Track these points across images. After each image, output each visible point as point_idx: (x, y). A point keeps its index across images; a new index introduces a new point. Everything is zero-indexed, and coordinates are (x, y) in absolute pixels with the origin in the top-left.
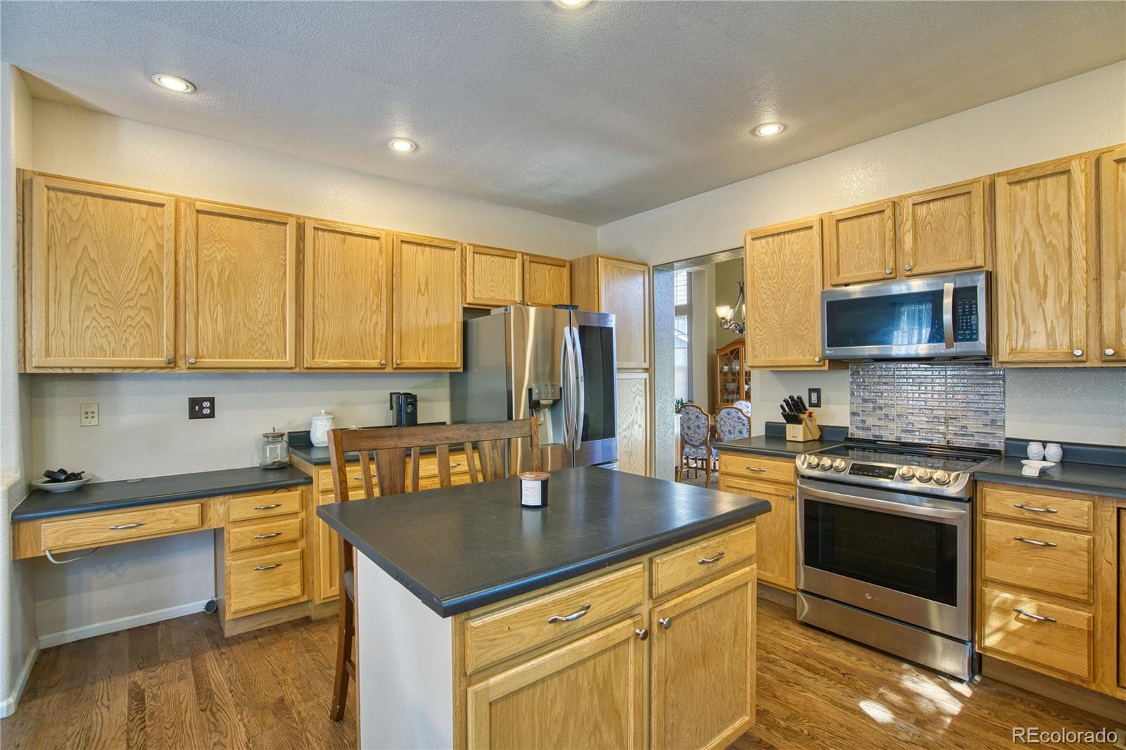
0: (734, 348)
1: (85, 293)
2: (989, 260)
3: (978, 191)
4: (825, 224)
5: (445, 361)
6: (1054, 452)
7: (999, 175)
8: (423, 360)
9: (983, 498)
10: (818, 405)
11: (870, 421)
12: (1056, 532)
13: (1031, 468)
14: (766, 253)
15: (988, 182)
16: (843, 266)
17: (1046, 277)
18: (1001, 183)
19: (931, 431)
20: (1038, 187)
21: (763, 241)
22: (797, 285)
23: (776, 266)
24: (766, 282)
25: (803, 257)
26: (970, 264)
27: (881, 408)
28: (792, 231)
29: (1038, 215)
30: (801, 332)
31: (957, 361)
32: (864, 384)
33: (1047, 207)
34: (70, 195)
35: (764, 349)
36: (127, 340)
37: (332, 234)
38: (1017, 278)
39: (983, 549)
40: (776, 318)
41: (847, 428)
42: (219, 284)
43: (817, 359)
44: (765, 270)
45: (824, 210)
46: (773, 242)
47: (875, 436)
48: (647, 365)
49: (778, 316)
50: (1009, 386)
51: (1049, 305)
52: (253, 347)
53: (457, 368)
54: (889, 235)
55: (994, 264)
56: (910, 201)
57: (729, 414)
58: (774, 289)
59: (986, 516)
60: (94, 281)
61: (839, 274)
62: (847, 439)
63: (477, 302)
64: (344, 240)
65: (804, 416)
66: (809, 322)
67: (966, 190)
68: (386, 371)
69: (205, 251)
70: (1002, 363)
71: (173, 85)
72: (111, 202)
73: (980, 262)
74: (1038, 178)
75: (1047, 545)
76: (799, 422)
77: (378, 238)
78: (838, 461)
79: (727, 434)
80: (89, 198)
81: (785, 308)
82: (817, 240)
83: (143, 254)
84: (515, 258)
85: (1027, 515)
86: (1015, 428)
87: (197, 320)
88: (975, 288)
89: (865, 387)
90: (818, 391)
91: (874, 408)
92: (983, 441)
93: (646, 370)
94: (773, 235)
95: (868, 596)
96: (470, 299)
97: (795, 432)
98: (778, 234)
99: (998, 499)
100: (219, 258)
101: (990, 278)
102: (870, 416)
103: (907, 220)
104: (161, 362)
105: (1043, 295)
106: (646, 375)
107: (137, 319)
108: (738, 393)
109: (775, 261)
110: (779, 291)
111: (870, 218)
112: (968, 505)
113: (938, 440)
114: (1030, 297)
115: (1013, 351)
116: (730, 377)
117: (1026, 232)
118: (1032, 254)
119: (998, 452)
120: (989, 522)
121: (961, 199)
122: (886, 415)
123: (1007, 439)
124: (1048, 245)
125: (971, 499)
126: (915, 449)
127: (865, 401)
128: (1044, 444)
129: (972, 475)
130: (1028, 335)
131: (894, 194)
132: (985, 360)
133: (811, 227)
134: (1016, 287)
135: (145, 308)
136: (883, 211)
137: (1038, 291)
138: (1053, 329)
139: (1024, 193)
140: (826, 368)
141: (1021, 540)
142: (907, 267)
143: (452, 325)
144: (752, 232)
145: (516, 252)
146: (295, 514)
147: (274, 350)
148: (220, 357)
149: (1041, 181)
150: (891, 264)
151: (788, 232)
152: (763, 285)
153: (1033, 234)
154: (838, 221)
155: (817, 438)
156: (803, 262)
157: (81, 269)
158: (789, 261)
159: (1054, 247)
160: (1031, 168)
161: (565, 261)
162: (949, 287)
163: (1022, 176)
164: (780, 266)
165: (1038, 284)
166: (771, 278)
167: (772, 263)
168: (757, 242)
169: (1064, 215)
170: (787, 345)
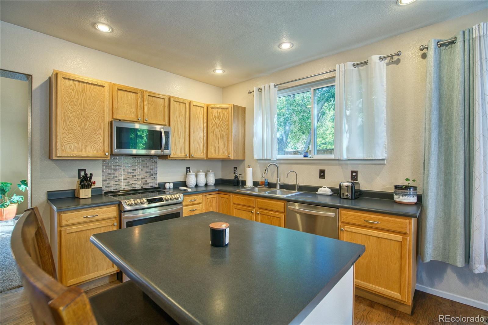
2: (168, 123)
3: (167, 99)
7: (172, 97)
11: (112, 183)
12: (196, 206)
14: (73, 90)
15: (169, 98)
16: (119, 111)
17: (180, 132)
18: (172, 100)
19: (136, 184)
20: (179, 105)
21: (71, 82)
22: (94, 114)
23: (80, 99)
24: (72, 107)
25: (98, 100)
27: (116, 177)
28: (91, 84)
29: (179, 113)
30: (95, 139)
32: (108, 166)
33: (181, 112)
35: (70, 147)
38: (175, 131)
40: (79, 129)
41: (102, 188)
43: (107, 154)
44: (72, 100)
47: (114, 189)
49: (81, 128)
50: (158, 166)
51: (181, 141)
56: (148, 95)
58: (78, 112)
59: (184, 206)
61: (117, 114)
62: (106, 193)
66: (100, 135)
67: (163, 97)
73: (166, 124)
75: (195, 210)
76: (85, 187)
81: (85, 125)
82: (107, 94)
85: (191, 203)
86: (160, 179)
89: (110, 168)
90: (84, 171)
91: (114, 177)
92: (152, 185)
94: (79, 81)
97: (86, 193)
98: (83, 82)
99: (186, 200)
102: (112, 181)
103: (146, 101)
105: (180, 138)
109: (80, 96)
110: (82, 114)
111: (131, 94)
114: (177, 138)
115: (173, 154)
117: (177, 117)
118: (178, 125)
119: (159, 188)
120: (184, 208)
121: (162, 100)
122: (119, 180)
123: (160, 183)
124: (181, 123)
127: (109, 174)
130: (177, 150)
131: (141, 88)
133: (104, 87)
134: (174, 134)
136: (137, 93)
137: (179, 136)
138: (181, 148)
139: (177, 105)
142: (145, 119)
144: (61, 72)
149: (180, 103)
150: (140, 116)
151: (89, 83)
152: (70, 108)
154: (117, 89)
156: (98, 103)
158: (89, 99)
159: (181, 125)
162: (163, 130)
163: (176, 100)
164: (83, 101)
165: (179, 134)
166: (75, 105)
167: (77, 97)
168: (66, 80)
169: (184, 115)
170: (86, 145)
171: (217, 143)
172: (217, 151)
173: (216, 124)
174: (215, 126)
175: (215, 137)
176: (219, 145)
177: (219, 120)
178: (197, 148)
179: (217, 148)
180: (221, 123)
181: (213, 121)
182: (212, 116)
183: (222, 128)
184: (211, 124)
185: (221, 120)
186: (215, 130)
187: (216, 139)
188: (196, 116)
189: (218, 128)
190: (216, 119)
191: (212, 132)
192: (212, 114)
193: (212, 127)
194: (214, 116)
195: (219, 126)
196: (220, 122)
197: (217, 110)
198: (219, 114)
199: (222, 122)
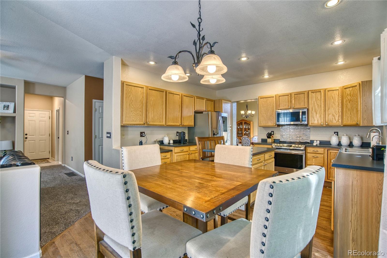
0: (241, 122)
1: (131, 108)
2: (308, 106)
3: (306, 93)
4: (277, 97)
5: (191, 124)
6: (318, 142)
7: (310, 91)
8: (187, 124)
9: (307, 150)
10: (273, 135)
12: (319, 155)
13: (315, 144)
14: (264, 102)
15: (308, 92)
16: (280, 106)
17: (317, 110)
18: (310, 92)
19: (297, 139)
20: (316, 94)
21: (263, 99)
22: (270, 109)
25: (272, 103)
26: (305, 107)
28: (269, 97)
29: (316, 99)
30: (271, 119)
31: (302, 125)
33: (317, 98)
34: (129, 86)
35: (263, 122)
36: (137, 118)
37: (172, 94)
38: (312, 110)
39: (307, 159)
40: (266, 116)
41: (279, 139)
42: (152, 106)
43: (275, 125)
44: (263, 105)
45: (276, 93)
46: (265, 99)
47: (285, 141)
48: (231, 126)
50: (311, 130)
51: (318, 115)
52: (158, 120)
53: (193, 126)
54: (290, 100)
55: (309, 107)
56: (294, 94)
57: (245, 139)
59: (308, 153)
60: (132, 105)
61: (279, 107)
62: (280, 142)
63: (197, 110)
64: (173, 95)
65: (271, 137)
66: (273, 117)
67: (304, 93)
68: (180, 126)
69: (150, 98)
70: (310, 126)
71: (152, 63)
72: (135, 87)
73: (306, 107)
74: (316, 92)
75: (317, 157)
76: (270, 138)
77: (179, 95)
78: (281, 144)
79: (244, 144)
80: (132, 87)
81: (268, 114)
82: (275, 100)
83: (140, 99)
84: (204, 99)
85: (314, 152)
86: (312, 138)
87: (149, 114)
88: (305, 112)
90: (273, 132)
92: (306, 141)
93: (231, 127)
94: (265, 98)
95: (287, 170)
96: (196, 110)
97: (269, 140)
98: (266, 98)
99: (310, 150)
100: (152, 100)
101: (308, 109)
103: (293, 97)
104: (143, 123)
105: (317, 113)
106: (231, 128)
107: (139, 113)
108: (242, 134)
110: (266, 110)
111: (286, 96)
112: (305, 151)
113: (298, 141)
114: (315, 114)
115: (312, 123)
116: (240, 130)
117: (314, 102)
118: (315, 106)
119: (309, 143)
120: (308, 154)
121: (303, 94)
123: (310, 140)
124: (318, 104)
125: (305, 150)
126: (294, 143)
128: (317, 141)
129: (305, 146)
130: (314, 121)
131: (291, 92)
132: (307, 125)
133: (273, 97)
134: (312, 112)
135: (141, 111)
136: (288, 95)
138: (318, 119)
139: (314, 95)
140: (277, 126)
141: (313, 157)
142: (293, 107)
143: (192, 116)
144: (260, 96)
145: (204, 98)
146: (169, 158)
147: (161, 121)
148: (152, 122)
149: (317, 93)
150: (290, 106)
151: (268, 97)
153: (315, 102)
154: (279, 96)
155: (273, 141)
157: (131, 102)
158: (269, 104)
159: (318, 105)
160: (315, 90)
161: (213, 100)
162: (301, 111)
163: (313, 91)
164: (267, 105)
165: (316, 111)
166: (264, 107)
167: (265, 104)
168: (261, 99)
169: (320, 99)
170: (268, 122)
171: (349, 114)
172: (349, 120)
173: (349, 100)
174: (348, 102)
175: (348, 109)
176: (351, 115)
177: (350, 96)
178: (333, 118)
179: (349, 117)
180: (352, 99)
181: (346, 98)
182: (346, 94)
183: (353, 102)
184: (345, 100)
185: (352, 96)
186: (348, 104)
187: (349, 111)
188: (331, 97)
189: (350, 103)
190: (348, 96)
191: (346, 106)
192: (346, 93)
193: (346, 102)
194: (347, 94)
195: (350, 100)
196: (351, 97)
197: (349, 89)
198: (350, 92)
199: (352, 97)
